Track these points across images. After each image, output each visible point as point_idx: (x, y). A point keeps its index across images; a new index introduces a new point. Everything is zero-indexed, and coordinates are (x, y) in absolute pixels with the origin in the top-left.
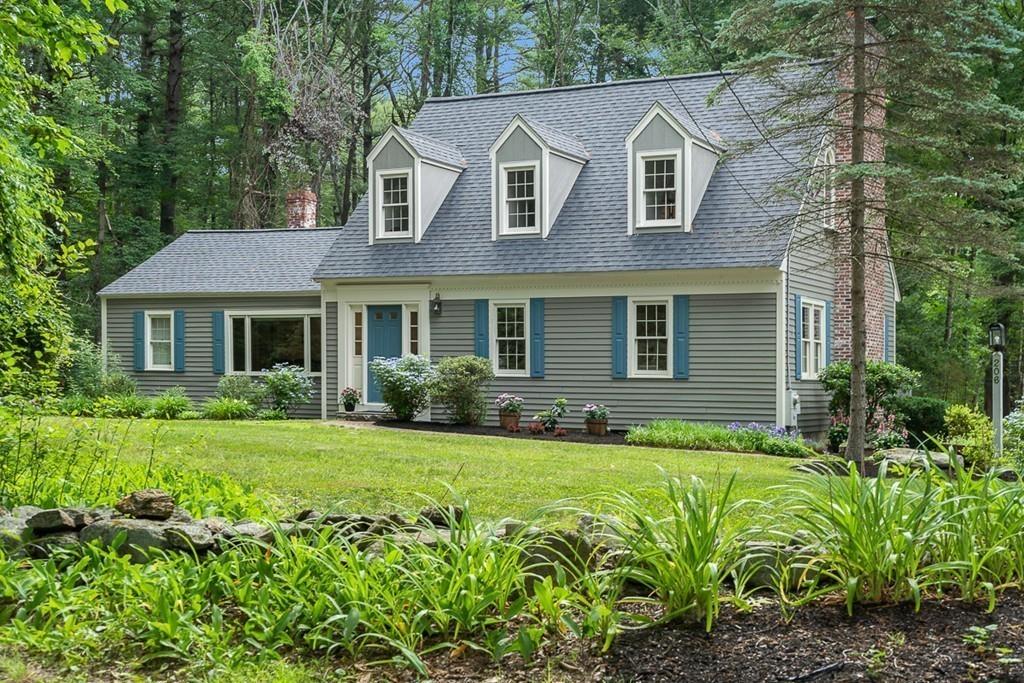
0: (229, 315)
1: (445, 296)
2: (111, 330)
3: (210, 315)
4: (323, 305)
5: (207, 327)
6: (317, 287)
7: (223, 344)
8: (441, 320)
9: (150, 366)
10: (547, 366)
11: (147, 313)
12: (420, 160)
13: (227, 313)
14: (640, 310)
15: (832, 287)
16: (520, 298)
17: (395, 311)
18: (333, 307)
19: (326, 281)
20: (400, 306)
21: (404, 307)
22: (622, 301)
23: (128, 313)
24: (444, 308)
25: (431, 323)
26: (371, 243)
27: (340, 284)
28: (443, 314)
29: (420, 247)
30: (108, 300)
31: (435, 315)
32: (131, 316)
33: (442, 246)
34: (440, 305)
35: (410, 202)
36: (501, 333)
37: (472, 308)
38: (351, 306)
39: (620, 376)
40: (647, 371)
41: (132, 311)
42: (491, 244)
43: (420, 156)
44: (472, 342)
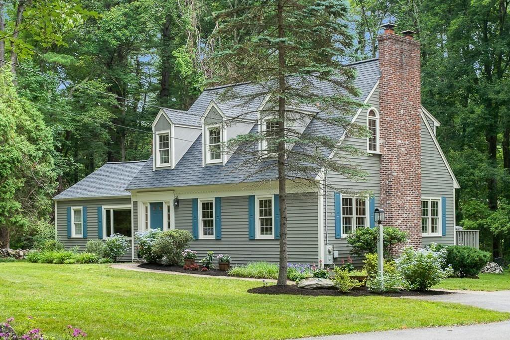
0: (104, 208)
1: (181, 197)
2: (59, 217)
3: (96, 208)
4: (132, 203)
5: (95, 215)
6: (128, 194)
7: (102, 223)
8: (180, 210)
9: (74, 235)
10: (222, 233)
11: (72, 208)
12: (174, 125)
13: (104, 207)
14: (261, 202)
15: (379, 185)
16: (210, 198)
17: (160, 205)
18: (136, 203)
19: (133, 191)
20: (162, 203)
21: (164, 203)
22: (252, 198)
23: (64, 208)
24: (180, 204)
25: (175, 211)
26: (154, 170)
27: (138, 192)
28: (180, 206)
29: (173, 171)
30: (57, 202)
31: (176, 207)
32: (66, 210)
33: (182, 170)
34: (178, 203)
35: (169, 148)
36: (204, 217)
37: (191, 203)
38: (144, 203)
39: (252, 239)
40: (265, 235)
41: (66, 207)
42: (202, 169)
43: (173, 124)
44: (191, 221)
